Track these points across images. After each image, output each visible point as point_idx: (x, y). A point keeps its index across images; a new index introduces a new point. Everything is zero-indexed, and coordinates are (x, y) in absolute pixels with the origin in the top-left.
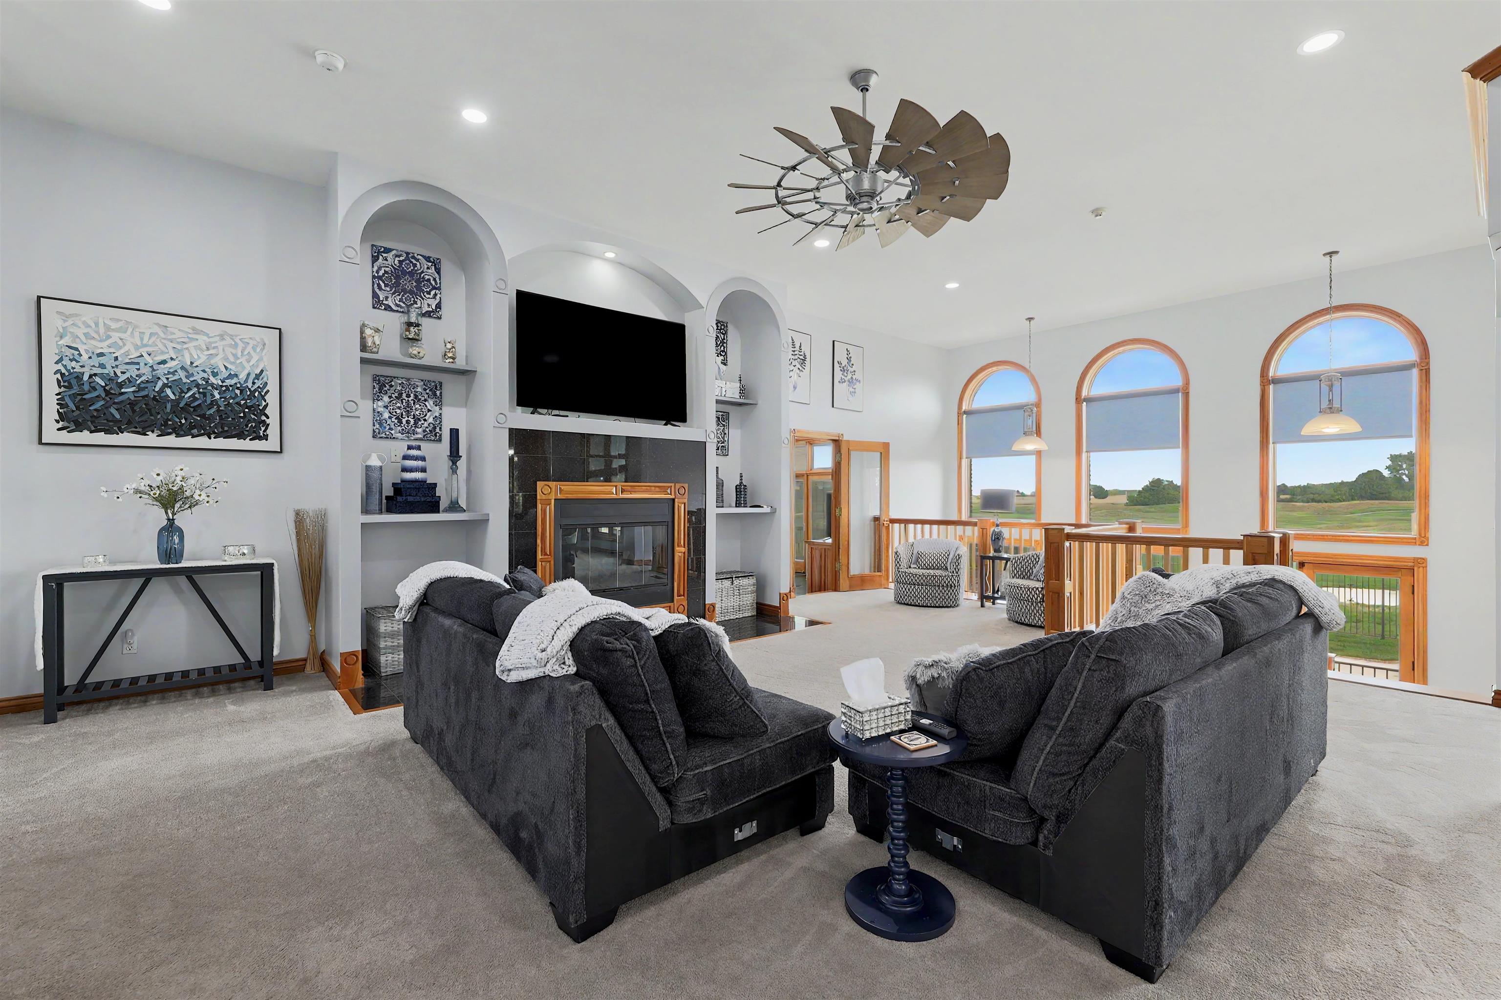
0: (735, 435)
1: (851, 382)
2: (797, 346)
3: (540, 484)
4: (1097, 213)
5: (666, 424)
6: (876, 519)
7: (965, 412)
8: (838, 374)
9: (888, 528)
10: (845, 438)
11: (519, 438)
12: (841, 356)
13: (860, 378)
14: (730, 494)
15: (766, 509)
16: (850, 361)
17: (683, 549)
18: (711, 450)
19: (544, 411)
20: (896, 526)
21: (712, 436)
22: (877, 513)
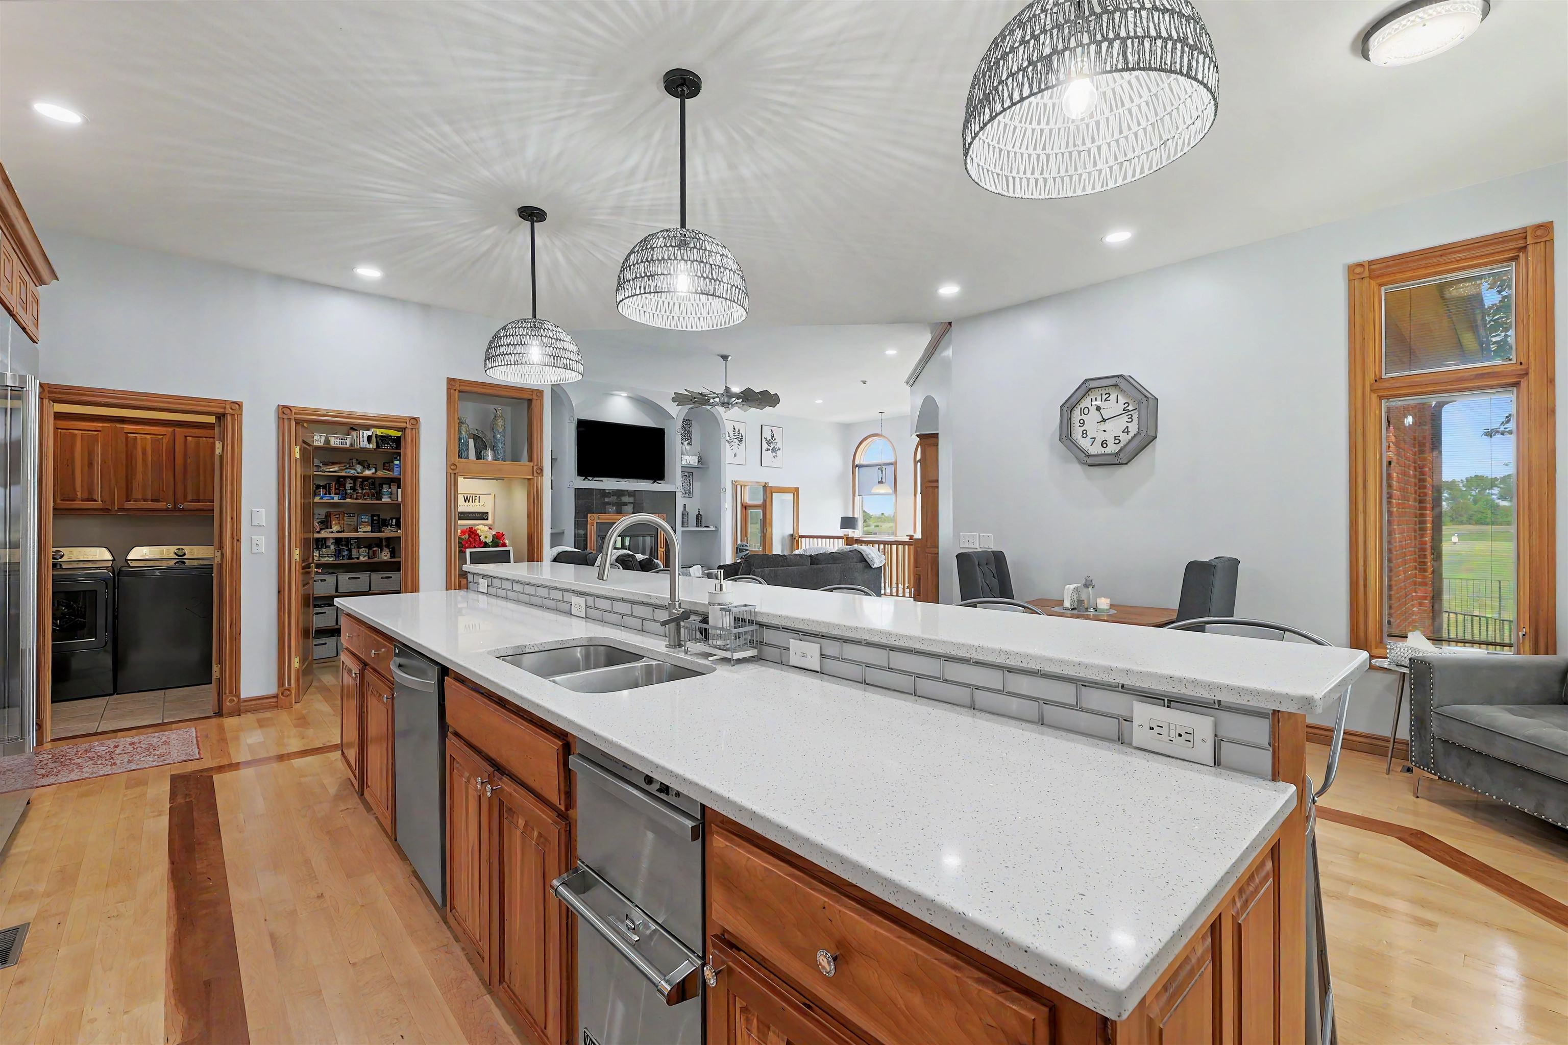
0: (697, 486)
1: (774, 450)
2: (737, 430)
3: (589, 515)
4: (864, 382)
5: (653, 483)
6: (792, 535)
7: (857, 466)
8: (765, 446)
9: (797, 541)
10: (770, 485)
11: (579, 492)
12: (767, 434)
13: (780, 447)
14: (692, 519)
15: (712, 528)
16: (773, 437)
17: (663, 550)
18: (679, 496)
19: (590, 478)
20: (803, 540)
21: (679, 488)
22: (792, 533)
